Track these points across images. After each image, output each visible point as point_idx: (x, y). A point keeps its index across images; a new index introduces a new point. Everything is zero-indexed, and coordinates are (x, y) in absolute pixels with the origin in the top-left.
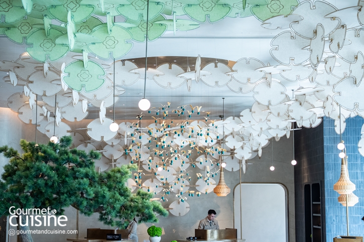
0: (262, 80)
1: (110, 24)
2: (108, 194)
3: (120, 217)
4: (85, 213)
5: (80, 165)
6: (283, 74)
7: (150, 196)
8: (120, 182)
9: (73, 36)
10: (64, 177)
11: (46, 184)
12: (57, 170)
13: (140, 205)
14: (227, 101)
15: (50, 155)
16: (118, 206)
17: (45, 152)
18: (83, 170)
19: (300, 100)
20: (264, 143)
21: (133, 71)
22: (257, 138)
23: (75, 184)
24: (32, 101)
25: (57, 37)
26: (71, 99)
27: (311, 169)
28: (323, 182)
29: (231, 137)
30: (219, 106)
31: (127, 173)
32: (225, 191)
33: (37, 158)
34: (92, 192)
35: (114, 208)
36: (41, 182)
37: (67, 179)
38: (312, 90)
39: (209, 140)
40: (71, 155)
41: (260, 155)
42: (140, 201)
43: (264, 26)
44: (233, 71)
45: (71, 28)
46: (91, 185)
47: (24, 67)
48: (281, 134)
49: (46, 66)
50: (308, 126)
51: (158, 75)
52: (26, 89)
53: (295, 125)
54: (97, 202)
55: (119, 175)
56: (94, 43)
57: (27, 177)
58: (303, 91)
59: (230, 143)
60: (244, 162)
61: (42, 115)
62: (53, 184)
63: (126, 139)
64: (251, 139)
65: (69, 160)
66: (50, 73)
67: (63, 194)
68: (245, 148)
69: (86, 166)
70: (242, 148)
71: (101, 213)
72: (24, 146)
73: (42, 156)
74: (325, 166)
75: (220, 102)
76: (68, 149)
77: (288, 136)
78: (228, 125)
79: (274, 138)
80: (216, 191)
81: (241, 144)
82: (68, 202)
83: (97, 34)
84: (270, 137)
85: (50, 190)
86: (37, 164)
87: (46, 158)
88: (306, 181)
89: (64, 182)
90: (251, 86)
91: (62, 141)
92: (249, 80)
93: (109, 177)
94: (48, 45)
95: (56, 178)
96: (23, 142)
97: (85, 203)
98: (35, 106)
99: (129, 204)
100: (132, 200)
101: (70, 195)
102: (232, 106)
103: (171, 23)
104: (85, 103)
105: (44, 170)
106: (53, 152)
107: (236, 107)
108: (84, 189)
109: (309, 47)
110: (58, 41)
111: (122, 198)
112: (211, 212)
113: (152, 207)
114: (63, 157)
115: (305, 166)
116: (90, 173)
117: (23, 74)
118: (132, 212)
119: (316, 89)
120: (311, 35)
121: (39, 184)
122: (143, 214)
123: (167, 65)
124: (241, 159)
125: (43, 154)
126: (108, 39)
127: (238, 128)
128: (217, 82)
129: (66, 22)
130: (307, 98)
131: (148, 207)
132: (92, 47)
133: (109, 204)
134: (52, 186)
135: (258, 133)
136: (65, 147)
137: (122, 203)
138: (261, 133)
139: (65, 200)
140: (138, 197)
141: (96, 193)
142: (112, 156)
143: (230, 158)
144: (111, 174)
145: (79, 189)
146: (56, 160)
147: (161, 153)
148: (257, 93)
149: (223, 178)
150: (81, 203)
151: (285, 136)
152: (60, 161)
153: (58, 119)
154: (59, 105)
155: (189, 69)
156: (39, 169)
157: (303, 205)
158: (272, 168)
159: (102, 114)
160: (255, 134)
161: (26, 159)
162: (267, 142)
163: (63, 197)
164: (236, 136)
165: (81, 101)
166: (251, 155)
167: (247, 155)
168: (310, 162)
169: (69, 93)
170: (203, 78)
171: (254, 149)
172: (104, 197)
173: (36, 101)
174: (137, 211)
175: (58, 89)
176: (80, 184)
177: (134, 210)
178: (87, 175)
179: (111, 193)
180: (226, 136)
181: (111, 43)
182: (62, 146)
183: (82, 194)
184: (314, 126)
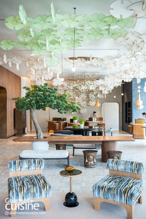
0: (113, 64)
1: (61, 42)
2: (61, 102)
3: (65, 110)
4: (53, 109)
5: (51, 93)
6: (120, 61)
7: (75, 103)
8: (65, 98)
9: (48, 46)
10: (46, 96)
11: (40, 99)
12: (43, 94)
13: (72, 106)
14: (100, 74)
15: (41, 89)
16: (64, 106)
17: (39, 88)
18: (52, 94)
19: (125, 72)
20: (112, 88)
21: (68, 61)
22: (110, 86)
23: (50, 99)
24: (34, 73)
25: (43, 47)
26: (47, 71)
27: (128, 97)
28: (132, 101)
29: (101, 86)
30: (97, 76)
31: (67, 95)
32: (99, 105)
33: (36, 90)
34: (55, 102)
35: (63, 107)
36: (38, 98)
37: (47, 97)
38: (129, 68)
39: (94, 87)
40: (48, 89)
41: (111, 92)
42: (72, 105)
43: (116, 41)
44: (103, 61)
45: (47, 43)
46: (55, 99)
47: (31, 60)
48: (118, 86)
49: (39, 59)
50: (127, 81)
51: (77, 62)
52: (32, 68)
53: (123, 81)
54: (57, 105)
55: (64, 96)
56: (55, 49)
57: (33, 96)
58: (126, 69)
59: (101, 88)
60: (105, 95)
61: (37, 78)
62: (42, 99)
63: (65, 87)
64: (108, 87)
65: (47, 91)
66: (40, 62)
67: (46, 102)
68: (106, 90)
69: (53, 93)
70: (105, 90)
71: (58, 109)
72: (32, 86)
73: (38, 90)
74: (133, 96)
75: (97, 74)
76: (47, 87)
77: (120, 86)
78: (100, 82)
79: (115, 87)
80: (96, 105)
81: (104, 89)
82: (48, 105)
83: (57, 45)
84: (114, 86)
85: (41, 101)
86: (37, 92)
87: (40, 90)
88: (126, 101)
89: (46, 98)
90: (109, 66)
91: (45, 84)
92: (109, 63)
93: (61, 97)
94: (40, 50)
95: (43, 97)
96: (31, 85)
97: (53, 105)
98: (35, 75)
99: (68, 106)
100: (69, 105)
101: (48, 103)
102: (101, 76)
103: (82, 42)
104: (52, 73)
105: (39, 94)
106: (41, 88)
107: (103, 76)
108: (53, 100)
109: (131, 50)
110: (43, 48)
111: (66, 104)
112: (94, 112)
113: (76, 107)
114: (45, 90)
115: (126, 96)
116: (55, 95)
117: (31, 62)
118: (69, 108)
119: (131, 68)
120: (132, 44)
121: (37, 99)
122: (73, 109)
123: (80, 59)
124: (104, 94)
125: (38, 89)
126: (60, 47)
127: (103, 83)
128: (97, 65)
129: (46, 41)
130: (128, 71)
131: (74, 107)
132: (55, 50)
133: (61, 105)
134: (42, 100)
135: (110, 85)
136: (46, 87)
137: (66, 105)
138: (111, 85)
139: (46, 104)
140: (71, 103)
141: (57, 102)
142: (60, 93)
143: (100, 94)
144: (62, 96)
145: (51, 100)
146: (43, 91)
147: (78, 91)
148: (111, 68)
149: (98, 101)
150: (52, 105)
151: (119, 86)
152: (44, 91)
153: (43, 79)
154: (43, 73)
155: (88, 60)
156: (37, 94)
157: (125, 109)
158: (115, 97)
159: (58, 76)
160: (109, 85)
161: (33, 91)
162: (113, 88)
163: (46, 103)
164: (103, 86)
165: (50, 72)
166: (107, 92)
167: (106, 93)
168: (127, 95)
169: (46, 69)
170: (93, 63)
171: (109, 90)
172: (59, 103)
173: (35, 73)
174: (71, 108)
175: (43, 67)
176: (51, 99)
177: (70, 108)
178: (53, 96)
179: (62, 102)
180: (99, 86)
181: (61, 48)
182: (45, 86)
183: (52, 102)
184: (129, 81)
